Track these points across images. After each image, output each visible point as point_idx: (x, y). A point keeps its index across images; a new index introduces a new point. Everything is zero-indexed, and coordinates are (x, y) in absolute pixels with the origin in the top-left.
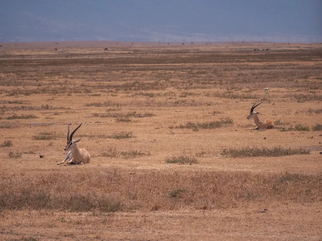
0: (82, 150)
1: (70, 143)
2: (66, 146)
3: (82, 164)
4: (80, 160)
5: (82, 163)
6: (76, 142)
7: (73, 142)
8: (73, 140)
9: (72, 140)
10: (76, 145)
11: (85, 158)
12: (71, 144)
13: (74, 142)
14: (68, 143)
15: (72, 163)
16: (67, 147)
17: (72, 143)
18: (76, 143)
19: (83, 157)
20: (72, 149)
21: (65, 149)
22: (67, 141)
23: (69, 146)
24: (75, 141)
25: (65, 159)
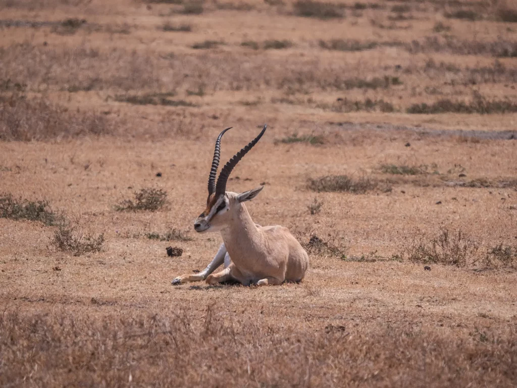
0: (267, 232)
1: (219, 201)
2: (202, 215)
3: (263, 284)
4: (257, 268)
5: (265, 280)
6: (240, 200)
7: (227, 201)
8: (231, 193)
9: (224, 194)
10: (240, 211)
11: (275, 263)
12: (223, 206)
13: (233, 200)
14: (210, 203)
15: (229, 281)
16: (206, 218)
17: (224, 203)
18: (243, 204)
19: (269, 259)
20: (225, 226)
21: (197, 226)
22: (207, 194)
23: (211, 213)
24: (236, 195)
25: (209, 266)
